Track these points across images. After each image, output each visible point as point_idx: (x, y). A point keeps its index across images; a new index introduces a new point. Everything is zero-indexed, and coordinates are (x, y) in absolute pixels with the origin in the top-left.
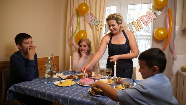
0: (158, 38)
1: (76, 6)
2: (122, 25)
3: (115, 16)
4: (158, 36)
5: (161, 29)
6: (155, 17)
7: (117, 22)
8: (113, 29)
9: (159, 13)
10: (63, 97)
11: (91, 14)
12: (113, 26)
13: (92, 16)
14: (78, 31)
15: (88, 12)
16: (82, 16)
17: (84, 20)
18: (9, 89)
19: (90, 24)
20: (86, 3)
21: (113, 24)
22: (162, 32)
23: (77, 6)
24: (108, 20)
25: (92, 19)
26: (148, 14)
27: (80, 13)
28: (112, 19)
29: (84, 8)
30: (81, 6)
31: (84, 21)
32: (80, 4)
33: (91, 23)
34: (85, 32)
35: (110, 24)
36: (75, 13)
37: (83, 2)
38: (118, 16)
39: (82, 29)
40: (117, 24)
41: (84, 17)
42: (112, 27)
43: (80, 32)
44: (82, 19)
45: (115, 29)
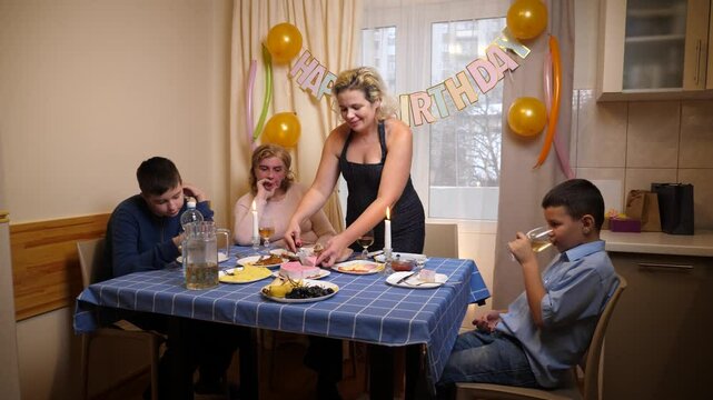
0: (520, 132)
1: (260, 32)
2: (382, 104)
3: (361, 79)
4: (518, 124)
5: (527, 102)
6: (513, 65)
7: (368, 97)
8: (356, 119)
9: (524, 52)
10: (240, 307)
11: (312, 59)
12: (355, 107)
13: (314, 63)
14: (269, 116)
15: (301, 54)
16: (280, 64)
17: (290, 78)
18: (79, 298)
19: (309, 91)
20: (292, 23)
21: (353, 102)
22: (529, 113)
23: (264, 32)
24: (338, 89)
25: (315, 73)
26: (493, 55)
27: (275, 55)
28: (352, 89)
29: (287, 39)
30: (275, 32)
31: (288, 83)
32: (272, 26)
33: (311, 86)
34: (292, 118)
35: (345, 103)
36: (257, 56)
37: (283, 20)
38: (369, 79)
39: (283, 107)
40: (367, 103)
41: (287, 70)
42: (351, 114)
43: (278, 119)
44: (280, 76)
45: (361, 119)
